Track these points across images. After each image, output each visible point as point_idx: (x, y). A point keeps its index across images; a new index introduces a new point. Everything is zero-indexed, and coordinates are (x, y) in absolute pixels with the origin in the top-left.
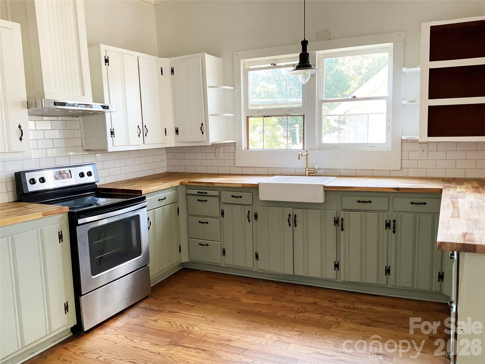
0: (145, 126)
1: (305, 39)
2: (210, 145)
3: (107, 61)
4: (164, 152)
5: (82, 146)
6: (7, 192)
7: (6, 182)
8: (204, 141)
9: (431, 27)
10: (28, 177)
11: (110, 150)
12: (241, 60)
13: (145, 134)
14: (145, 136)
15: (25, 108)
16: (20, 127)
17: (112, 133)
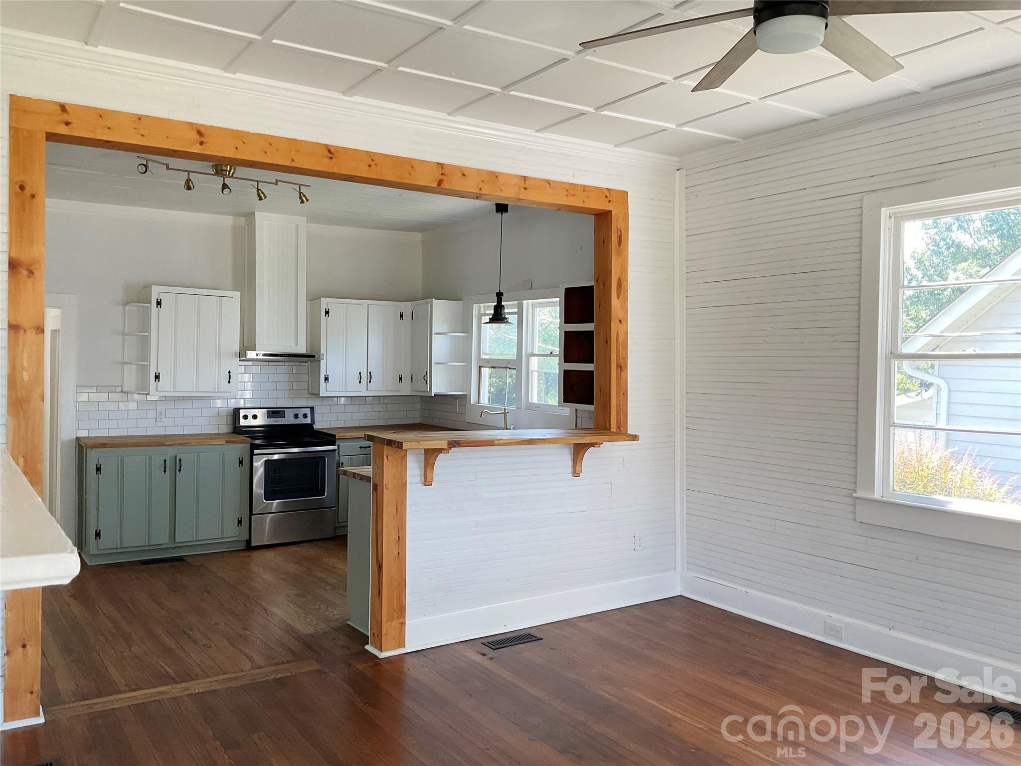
0: (370, 373)
1: (500, 291)
2: (433, 395)
3: (327, 313)
4: (419, 400)
5: (308, 390)
6: (227, 424)
7: (227, 416)
8: (426, 390)
9: (566, 288)
10: (242, 413)
11: (321, 395)
12: (474, 305)
13: (369, 380)
14: (369, 383)
15: (237, 357)
16: (229, 372)
17: (326, 379)
